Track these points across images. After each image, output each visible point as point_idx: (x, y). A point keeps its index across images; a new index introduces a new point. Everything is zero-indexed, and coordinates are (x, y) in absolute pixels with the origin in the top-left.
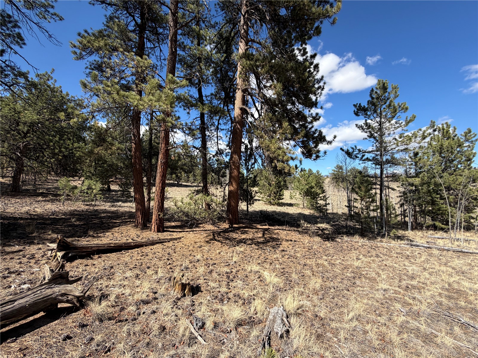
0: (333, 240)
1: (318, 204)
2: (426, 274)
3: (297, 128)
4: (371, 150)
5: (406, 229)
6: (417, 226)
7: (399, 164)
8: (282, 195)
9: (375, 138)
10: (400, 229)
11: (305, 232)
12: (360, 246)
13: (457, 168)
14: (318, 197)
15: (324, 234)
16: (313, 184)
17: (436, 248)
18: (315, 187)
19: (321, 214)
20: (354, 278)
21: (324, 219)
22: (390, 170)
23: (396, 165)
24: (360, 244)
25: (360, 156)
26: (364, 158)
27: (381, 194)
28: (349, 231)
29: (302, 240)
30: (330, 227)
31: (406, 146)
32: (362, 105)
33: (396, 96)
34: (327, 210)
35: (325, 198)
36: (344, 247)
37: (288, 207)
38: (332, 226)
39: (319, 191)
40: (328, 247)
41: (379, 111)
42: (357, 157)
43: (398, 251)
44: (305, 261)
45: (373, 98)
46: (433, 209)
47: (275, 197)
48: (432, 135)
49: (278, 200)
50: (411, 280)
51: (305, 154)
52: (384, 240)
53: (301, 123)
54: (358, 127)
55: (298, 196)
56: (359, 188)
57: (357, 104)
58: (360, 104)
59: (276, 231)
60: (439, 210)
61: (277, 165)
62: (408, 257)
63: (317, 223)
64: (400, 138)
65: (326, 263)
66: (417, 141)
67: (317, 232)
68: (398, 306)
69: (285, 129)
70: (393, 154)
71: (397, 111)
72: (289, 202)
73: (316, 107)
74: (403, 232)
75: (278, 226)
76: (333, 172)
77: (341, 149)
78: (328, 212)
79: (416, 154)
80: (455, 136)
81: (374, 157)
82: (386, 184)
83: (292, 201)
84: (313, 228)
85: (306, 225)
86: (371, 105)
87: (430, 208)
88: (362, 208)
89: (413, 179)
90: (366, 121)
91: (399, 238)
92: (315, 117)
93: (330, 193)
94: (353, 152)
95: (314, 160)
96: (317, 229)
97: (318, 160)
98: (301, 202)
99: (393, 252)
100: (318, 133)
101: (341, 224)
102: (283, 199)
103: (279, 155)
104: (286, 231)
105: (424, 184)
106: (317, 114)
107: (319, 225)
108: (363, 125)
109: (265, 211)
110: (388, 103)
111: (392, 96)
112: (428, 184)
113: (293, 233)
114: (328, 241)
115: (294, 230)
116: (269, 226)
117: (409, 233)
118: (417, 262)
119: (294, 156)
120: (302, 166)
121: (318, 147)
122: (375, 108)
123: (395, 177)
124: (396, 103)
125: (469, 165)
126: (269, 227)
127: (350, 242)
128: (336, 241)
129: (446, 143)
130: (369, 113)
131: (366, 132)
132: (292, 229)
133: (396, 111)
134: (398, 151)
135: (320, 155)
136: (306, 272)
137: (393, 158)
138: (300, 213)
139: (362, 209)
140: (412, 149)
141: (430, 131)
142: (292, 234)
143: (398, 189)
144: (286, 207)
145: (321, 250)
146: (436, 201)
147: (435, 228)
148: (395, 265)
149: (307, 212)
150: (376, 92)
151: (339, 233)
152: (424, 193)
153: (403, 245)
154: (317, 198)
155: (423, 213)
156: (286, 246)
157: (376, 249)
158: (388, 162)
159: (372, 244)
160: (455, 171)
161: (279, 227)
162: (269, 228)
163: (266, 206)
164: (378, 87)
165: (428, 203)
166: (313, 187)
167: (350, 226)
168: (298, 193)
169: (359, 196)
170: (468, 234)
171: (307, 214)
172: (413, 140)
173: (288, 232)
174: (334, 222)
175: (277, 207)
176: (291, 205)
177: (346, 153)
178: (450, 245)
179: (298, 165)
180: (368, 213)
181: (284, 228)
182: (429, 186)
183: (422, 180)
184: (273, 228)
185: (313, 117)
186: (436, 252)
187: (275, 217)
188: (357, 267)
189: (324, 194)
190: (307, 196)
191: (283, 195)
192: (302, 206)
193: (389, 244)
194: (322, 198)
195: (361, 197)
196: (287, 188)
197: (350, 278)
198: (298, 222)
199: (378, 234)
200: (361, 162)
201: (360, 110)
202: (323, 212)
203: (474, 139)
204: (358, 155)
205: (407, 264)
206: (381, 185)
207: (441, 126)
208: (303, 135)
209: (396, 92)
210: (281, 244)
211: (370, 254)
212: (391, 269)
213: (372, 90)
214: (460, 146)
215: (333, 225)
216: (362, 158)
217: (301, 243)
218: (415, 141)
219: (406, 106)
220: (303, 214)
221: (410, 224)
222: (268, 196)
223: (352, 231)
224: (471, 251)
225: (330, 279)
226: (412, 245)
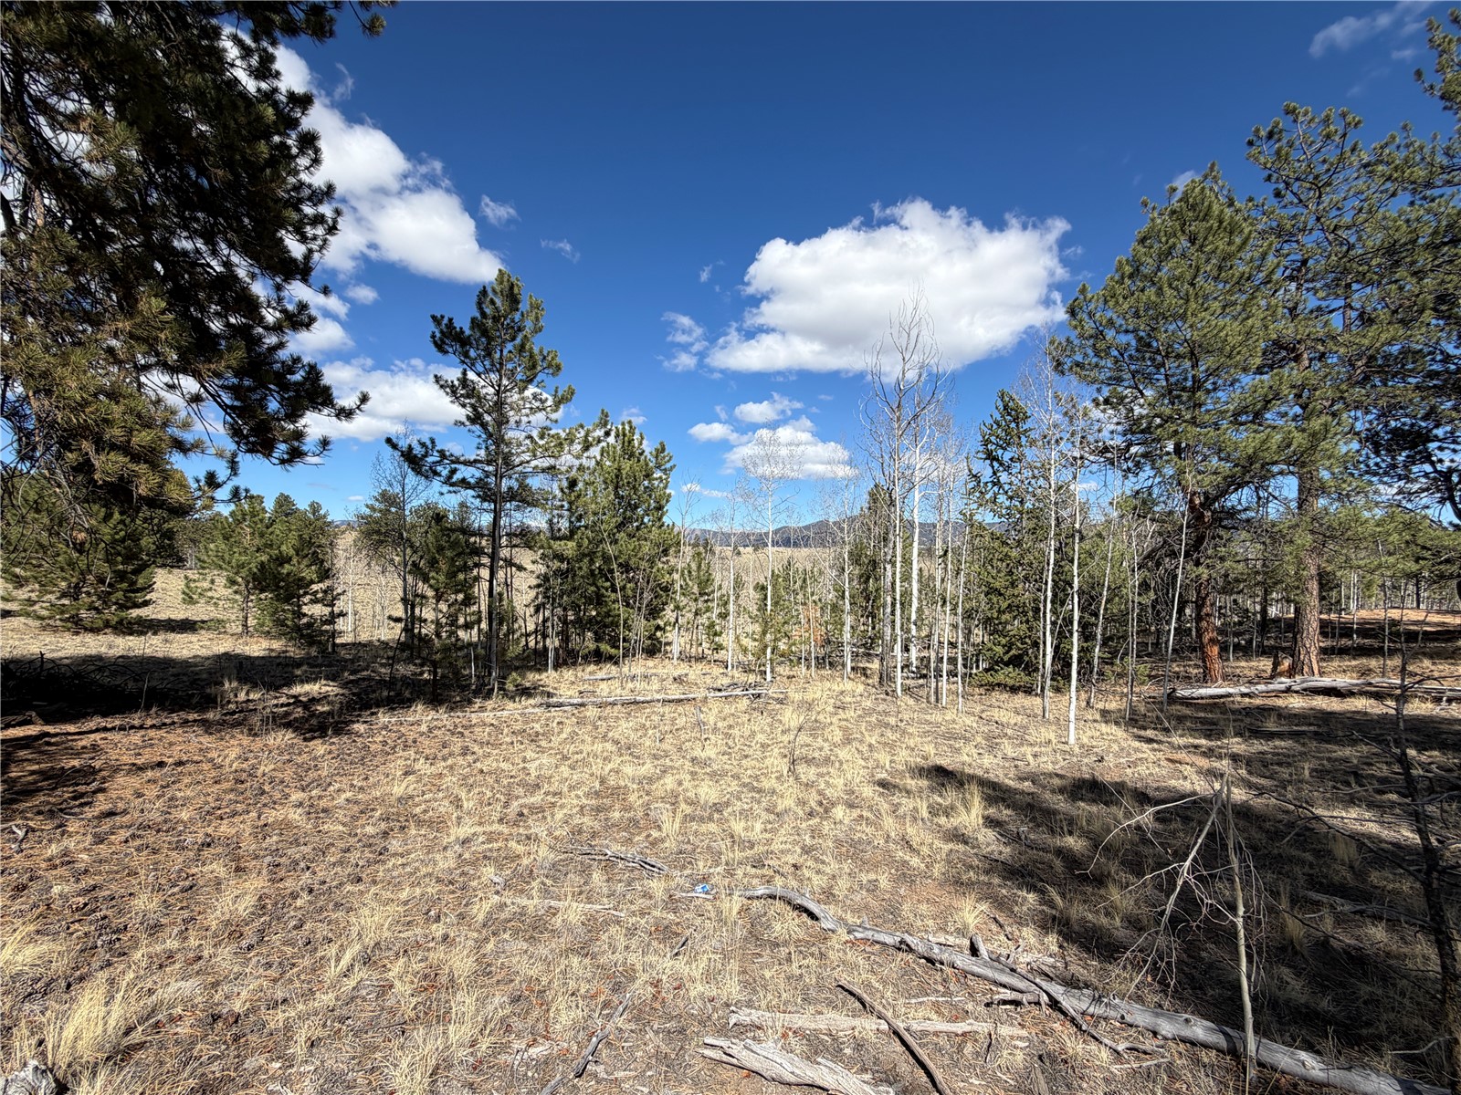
0: (338, 732)
1: (305, 615)
2: (565, 770)
3: (217, 335)
4: (472, 459)
5: (542, 667)
6: (567, 658)
7: (534, 504)
8: (143, 589)
9: (484, 426)
10: (531, 669)
11: (240, 720)
12: (422, 734)
13: (642, 523)
14: (306, 593)
15: (313, 715)
16: (287, 549)
17: (594, 703)
18: (295, 561)
19: (314, 651)
20: (385, 834)
21: (321, 666)
22: (517, 517)
23: (529, 504)
24: (424, 728)
25: (445, 473)
26: (454, 479)
27: (491, 582)
28: (399, 694)
29: (214, 754)
30: (337, 690)
31: (552, 461)
32: (457, 324)
33: (538, 330)
34: (334, 634)
35: (330, 597)
36: (373, 747)
37: (171, 636)
38: (345, 685)
39: (309, 573)
40: (315, 758)
41: (497, 356)
42: (436, 473)
43: (517, 727)
44: (210, 830)
45: (484, 315)
46: (598, 614)
47: (105, 598)
48: (604, 444)
49: (122, 607)
50: (532, 794)
51: (246, 437)
52: (490, 704)
53: (233, 320)
54: (442, 387)
55: (222, 590)
56: (433, 563)
57: (443, 317)
58: (450, 320)
59: (85, 741)
60: (608, 614)
61: (96, 463)
62: (534, 739)
63: (289, 682)
64: (542, 437)
65: (296, 816)
66: (574, 453)
67: (287, 714)
68: (489, 872)
69: (146, 321)
70: (524, 475)
71: (539, 368)
72: (179, 614)
73: (305, 280)
74: (537, 677)
75: (104, 715)
76: (368, 512)
77: (389, 441)
78: (338, 641)
79: (573, 483)
80: (641, 454)
81: (481, 479)
82: (504, 553)
83: (197, 612)
84: (275, 701)
85: (242, 696)
86: (478, 334)
87: (594, 613)
88: (438, 620)
89: (563, 543)
90: (464, 373)
91: (526, 692)
92: (294, 315)
93: (351, 578)
94: (426, 455)
95: (283, 462)
96: (288, 704)
97: (298, 467)
98: (234, 614)
99: (506, 731)
100: (302, 373)
101: (379, 674)
102: (146, 603)
103: (106, 421)
104: (142, 732)
105: (584, 555)
106: (303, 307)
107: (298, 689)
108: (456, 383)
109: (31, 662)
110: (518, 341)
111: (529, 324)
112: (591, 556)
113: (176, 736)
114: (323, 735)
115: (186, 721)
116: (47, 723)
117: (549, 677)
118: (552, 745)
119: (188, 437)
120: (235, 481)
121: (302, 422)
122: (489, 343)
123: (525, 537)
124: (536, 345)
125: (660, 519)
126: (50, 729)
127: (395, 728)
128: (349, 733)
129: (626, 465)
130: (472, 353)
131: (464, 406)
132: (175, 717)
133: (534, 367)
134: (536, 470)
135: (305, 448)
136: (205, 869)
137: (523, 486)
138: (226, 654)
139: (438, 623)
140: (563, 469)
141: (600, 433)
142: (171, 737)
143: (530, 567)
144: (161, 636)
145: (289, 773)
146: (603, 596)
147: (598, 657)
148: (504, 765)
149: (255, 647)
150: (492, 302)
151: (366, 706)
152: (582, 577)
153: (531, 710)
154: (299, 597)
155: (582, 624)
156: (128, 794)
157: (466, 733)
158: (512, 495)
159: (457, 721)
160: (638, 528)
161: (103, 722)
162: (47, 734)
163: (48, 638)
164: (498, 289)
165: (589, 601)
166: (289, 560)
167: (404, 678)
168: (220, 581)
169: (431, 586)
170: (650, 663)
171: (256, 654)
172: (567, 448)
173: (152, 733)
174: (353, 672)
175: (111, 638)
176: (187, 626)
177: (402, 455)
178: (619, 691)
179: (222, 472)
180: (452, 633)
181: (136, 722)
182: (592, 562)
183: (580, 546)
184: (71, 728)
185: (284, 311)
186: (591, 712)
187: (94, 682)
188: (399, 800)
189: (327, 583)
190: (262, 591)
191: (149, 587)
192: (240, 629)
193: (499, 714)
194: (320, 595)
195: (437, 590)
196: (177, 561)
197: (371, 840)
198: (211, 690)
199: (477, 693)
200: (446, 489)
201: (448, 339)
202: (320, 642)
203: (668, 466)
204: (439, 469)
205: (529, 754)
206: (494, 557)
207: (620, 427)
208: (234, 363)
209: (537, 319)
210: (102, 790)
211: (446, 751)
212: (490, 781)
213: (484, 292)
214: (648, 476)
215: (352, 681)
216: (450, 477)
217: (206, 766)
218: (569, 452)
219: (558, 360)
220: (237, 656)
221: (551, 655)
222: (64, 595)
223: (407, 694)
224: (648, 698)
225: (302, 865)
226: (549, 706)
